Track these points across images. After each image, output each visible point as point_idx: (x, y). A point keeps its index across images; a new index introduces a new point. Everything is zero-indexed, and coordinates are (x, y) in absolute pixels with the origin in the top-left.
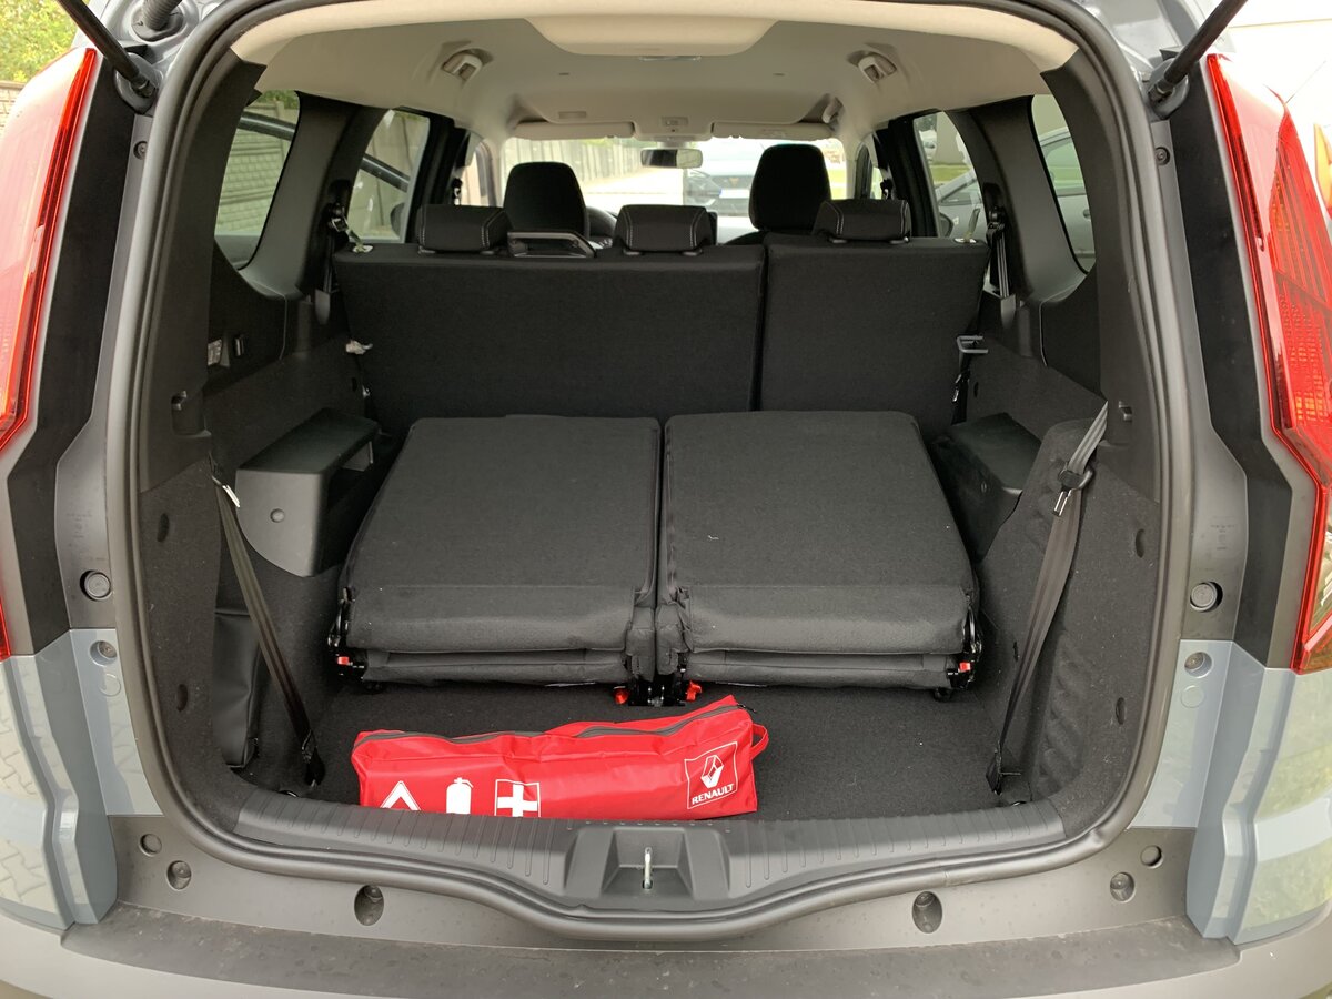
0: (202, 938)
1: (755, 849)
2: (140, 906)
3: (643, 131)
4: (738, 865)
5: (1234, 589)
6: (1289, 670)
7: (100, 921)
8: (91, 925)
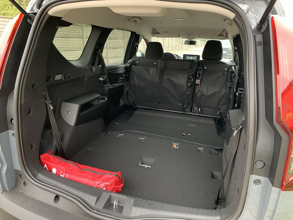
0: (25, 199)
1: (139, 206)
2: (18, 189)
3: (182, 36)
4: (134, 209)
5: (268, 164)
6: (280, 189)
7: (10, 190)
8: (8, 191)
